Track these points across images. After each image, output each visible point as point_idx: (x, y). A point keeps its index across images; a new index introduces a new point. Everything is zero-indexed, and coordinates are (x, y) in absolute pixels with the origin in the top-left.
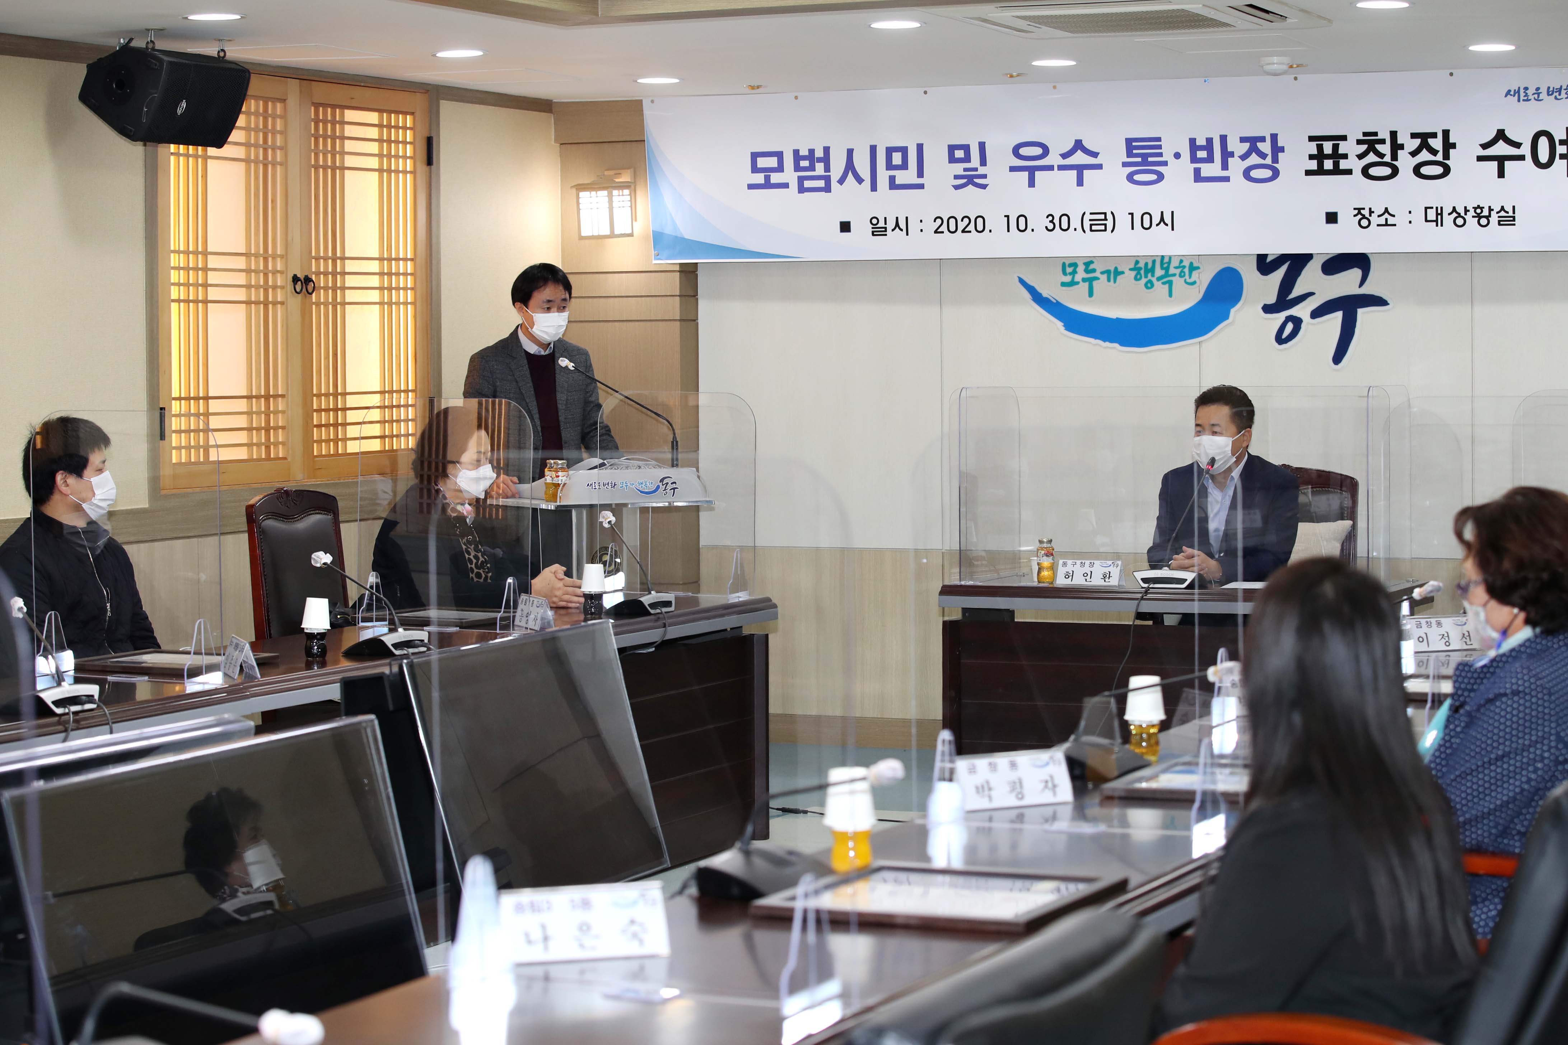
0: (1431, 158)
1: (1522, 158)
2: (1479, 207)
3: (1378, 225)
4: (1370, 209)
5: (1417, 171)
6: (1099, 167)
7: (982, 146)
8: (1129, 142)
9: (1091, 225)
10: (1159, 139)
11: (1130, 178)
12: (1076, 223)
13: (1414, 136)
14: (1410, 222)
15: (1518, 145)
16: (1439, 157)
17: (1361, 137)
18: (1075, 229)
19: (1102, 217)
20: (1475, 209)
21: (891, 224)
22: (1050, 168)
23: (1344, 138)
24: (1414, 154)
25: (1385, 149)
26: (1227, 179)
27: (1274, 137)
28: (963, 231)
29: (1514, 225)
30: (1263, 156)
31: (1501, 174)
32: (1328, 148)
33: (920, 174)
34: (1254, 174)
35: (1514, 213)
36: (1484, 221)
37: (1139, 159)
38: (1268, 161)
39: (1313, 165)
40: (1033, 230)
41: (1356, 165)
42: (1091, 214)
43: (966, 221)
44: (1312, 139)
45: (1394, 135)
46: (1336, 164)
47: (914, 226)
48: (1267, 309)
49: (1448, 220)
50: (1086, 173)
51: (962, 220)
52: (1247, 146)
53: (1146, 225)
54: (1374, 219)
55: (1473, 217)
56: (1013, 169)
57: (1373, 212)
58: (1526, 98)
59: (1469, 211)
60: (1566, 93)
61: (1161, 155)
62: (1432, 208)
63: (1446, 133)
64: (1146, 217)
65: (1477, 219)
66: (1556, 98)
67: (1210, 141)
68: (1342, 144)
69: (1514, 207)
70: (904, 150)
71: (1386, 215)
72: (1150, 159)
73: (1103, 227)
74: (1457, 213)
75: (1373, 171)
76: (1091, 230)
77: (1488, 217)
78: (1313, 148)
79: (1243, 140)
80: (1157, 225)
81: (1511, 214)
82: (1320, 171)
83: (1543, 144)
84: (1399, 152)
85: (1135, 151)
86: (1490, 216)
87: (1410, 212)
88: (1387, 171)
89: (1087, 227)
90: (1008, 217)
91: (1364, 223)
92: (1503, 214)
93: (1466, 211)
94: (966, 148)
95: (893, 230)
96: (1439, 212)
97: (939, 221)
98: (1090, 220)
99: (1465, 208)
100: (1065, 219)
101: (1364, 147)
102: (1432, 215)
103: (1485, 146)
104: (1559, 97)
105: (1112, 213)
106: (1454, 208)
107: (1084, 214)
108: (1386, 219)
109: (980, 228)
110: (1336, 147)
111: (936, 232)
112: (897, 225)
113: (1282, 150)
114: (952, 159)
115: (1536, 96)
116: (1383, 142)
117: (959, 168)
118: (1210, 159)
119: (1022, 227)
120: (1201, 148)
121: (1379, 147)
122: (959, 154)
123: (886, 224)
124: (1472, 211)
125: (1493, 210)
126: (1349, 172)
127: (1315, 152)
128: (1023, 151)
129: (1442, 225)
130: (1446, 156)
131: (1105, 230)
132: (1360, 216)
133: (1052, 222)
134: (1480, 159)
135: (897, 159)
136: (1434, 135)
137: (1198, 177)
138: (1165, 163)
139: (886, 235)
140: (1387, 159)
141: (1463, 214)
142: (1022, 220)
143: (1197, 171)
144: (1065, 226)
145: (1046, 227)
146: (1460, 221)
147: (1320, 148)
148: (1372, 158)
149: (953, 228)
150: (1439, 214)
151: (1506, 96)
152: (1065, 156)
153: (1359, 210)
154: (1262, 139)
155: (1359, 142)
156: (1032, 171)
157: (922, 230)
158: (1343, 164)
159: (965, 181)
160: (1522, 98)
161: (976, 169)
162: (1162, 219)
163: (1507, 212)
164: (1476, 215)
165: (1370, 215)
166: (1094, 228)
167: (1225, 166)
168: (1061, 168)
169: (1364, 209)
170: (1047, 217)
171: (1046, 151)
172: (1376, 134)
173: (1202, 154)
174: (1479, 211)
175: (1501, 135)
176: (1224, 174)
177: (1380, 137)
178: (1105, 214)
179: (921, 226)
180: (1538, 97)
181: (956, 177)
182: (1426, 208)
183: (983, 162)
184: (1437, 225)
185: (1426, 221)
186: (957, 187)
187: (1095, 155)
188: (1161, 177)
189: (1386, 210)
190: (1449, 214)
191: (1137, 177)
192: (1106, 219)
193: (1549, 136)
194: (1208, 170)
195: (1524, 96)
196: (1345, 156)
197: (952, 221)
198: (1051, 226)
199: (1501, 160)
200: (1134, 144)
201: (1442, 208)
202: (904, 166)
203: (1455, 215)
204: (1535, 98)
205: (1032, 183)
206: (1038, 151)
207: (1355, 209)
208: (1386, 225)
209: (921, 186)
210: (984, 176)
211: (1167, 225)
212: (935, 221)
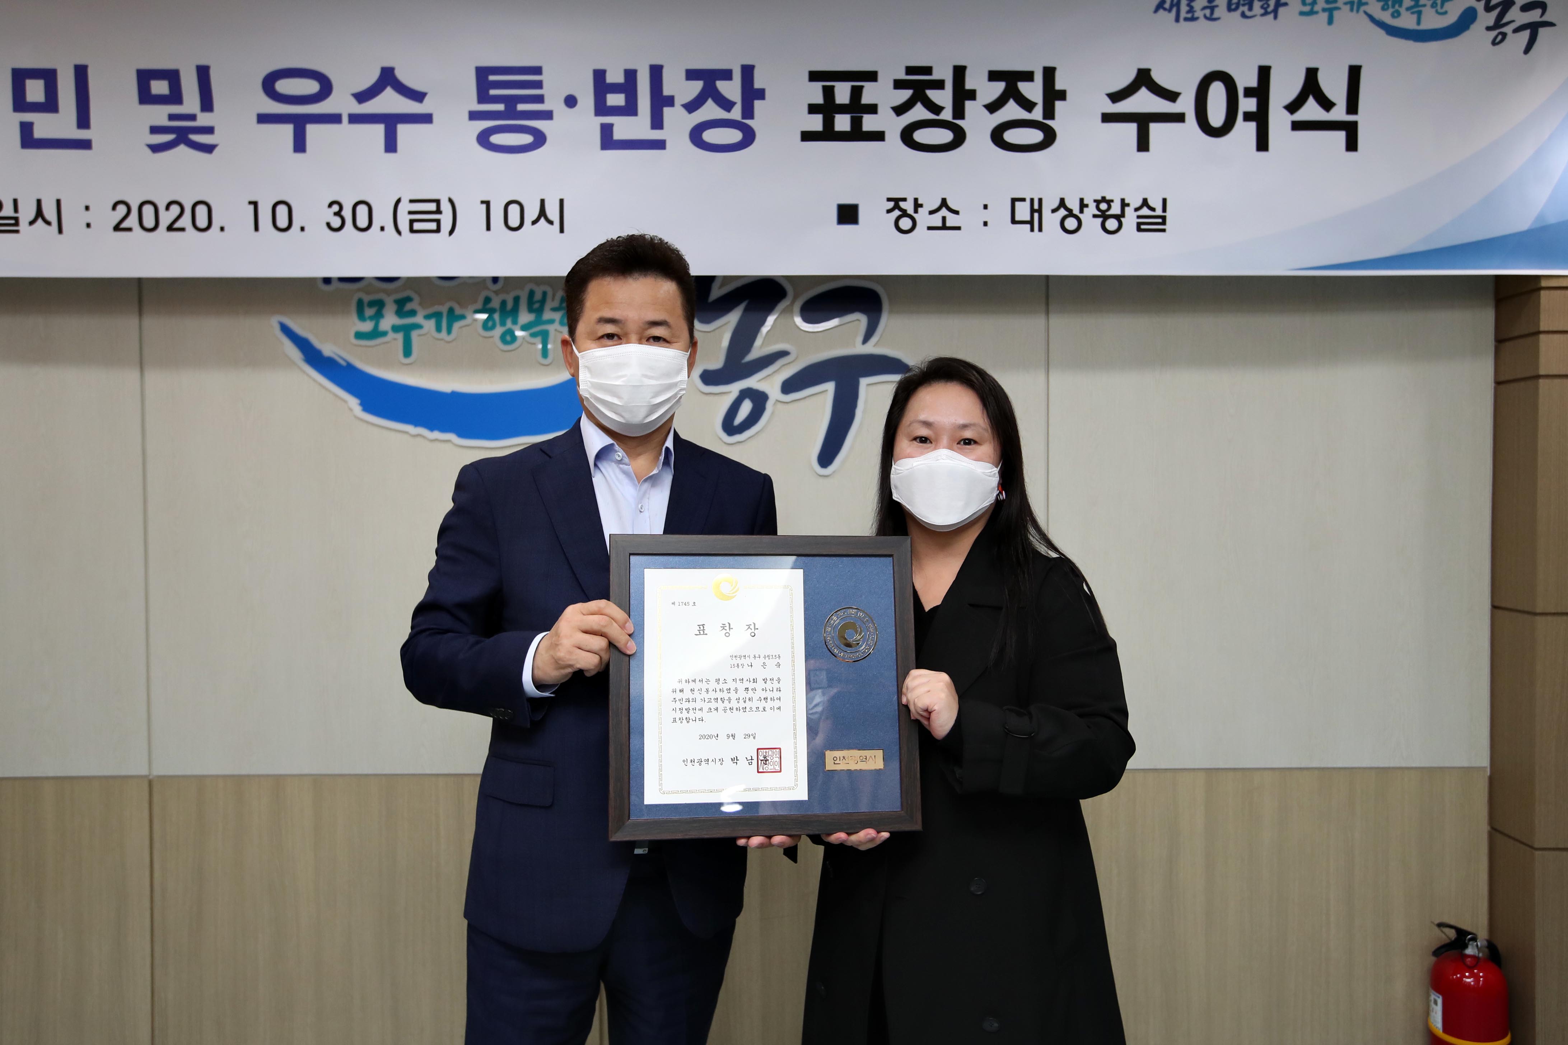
0: (1023, 114)
1: (1179, 118)
2: (1104, 199)
3: (930, 228)
4: (916, 200)
5: (997, 136)
6: (427, 119)
7: (203, 73)
8: (482, 73)
9: (412, 222)
10: (538, 70)
11: (483, 139)
12: (383, 216)
13: (994, 76)
14: (985, 224)
15: (1172, 96)
16: (1037, 114)
17: (902, 76)
18: (382, 229)
19: (432, 207)
20: (1098, 202)
21: (27, 212)
22: (335, 119)
23: (872, 76)
24: (993, 107)
25: (943, 98)
26: (660, 145)
27: (748, 72)
28: (170, 228)
29: (1164, 230)
30: (726, 105)
31: (1143, 145)
32: (843, 93)
33: (83, 121)
34: (710, 136)
35: (1164, 210)
36: (1112, 224)
37: (500, 107)
38: (736, 114)
39: (816, 123)
40: (302, 229)
41: (893, 125)
42: (412, 201)
43: (175, 210)
44: (814, 76)
45: (959, 72)
46: (856, 123)
47: (72, 217)
48: (709, 378)
49: (1051, 220)
50: (403, 130)
51: (167, 208)
52: (697, 86)
53: (514, 221)
54: (922, 217)
55: (1095, 216)
56: (263, 119)
57: (921, 206)
58: (1189, 16)
59: (1087, 206)
60: (1262, 7)
61: (540, 99)
62: (1023, 200)
63: (1049, 73)
64: (514, 210)
65: (1100, 220)
66: (1243, 15)
67: (631, 75)
68: (868, 87)
69: (1165, 201)
70: (49, 77)
71: (944, 212)
72: (521, 107)
73: (433, 226)
74: (1067, 209)
75: (920, 136)
76: (412, 230)
77: (1119, 218)
78: (815, 93)
79: (692, 75)
80: (534, 222)
81: (1159, 212)
82: (828, 134)
83: (1217, 93)
84: (968, 104)
85: (493, 92)
86: (1123, 214)
87: (986, 207)
88: (945, 136)
89: (404, 225)
90: (255, 204)
91: (905, 223)
92: (1145, 211)
93: (1083, 205)
94: (172, 77)
95: (32, 223)
96: (1036, 207)
97: (122, 210)
98: (410, 213)
99: (1082, 200)
100: (362, 210)
101: (906, 94)
102: (1023, 210)
103: (1116, 97)
104: (1248, 13)
105: (451, 201)
106: (1062, 201)
107: (398, 201)
108: (944, 219)
109: (202, 222)
110: (856, 93)
111: (117, 228)
112: (39, 214)
113: (761, 94)
114: (146, 97)
115: (1208, 12)
116: (939, 85)
117: (160, 114)
118: (630, 109)
119: (282, 222)
120: (615, 88)
121: (933, 95)
122: (160, 87)
123: (16, 210)
124: (1092, 205)
125: (1128, 205)
126: (879, 136)
127: (819, 99)
128: (284, 86)
129: (1040, 230)
130: (1049, 113)
131: (438, 230)
132: (897, 213)
133: (338, 214)
134: (1107, 118)
135: (35, 91)
136: (1028, 76)
137: (608, 141)
138: (548, 115)
139: (17, 232)
140: (947, 115)
141: (1076, 211)
142: (282, 210)
143: (606, 131)
144: (362, 222)
145: (328, 225)
146: (1071, 223)
147: (829, 93)
148: (919, 112)
149: (149, 222)
150: (1036, 211)
151: (1156, 11)
152: (362, 97)
153: (897, 201)
154: (727, 75)
155: (899, 84)
156: (300, 123)
157: (88, 225)
158: (869, 123)
159: (169, 137)
160: (1183, 14)
161: (193, 117)
162: (542, 213)
163: (1153, 209)
164: (1099, 213)
165: (916, 211)
166: (417, 226)
167: (657, 122)
168: (355, 119)
169: (904, 200)
170: (330, 205)
171: (326, 88)
172: (928, 70)
173: (616, 100)
174: (1103, 206)
175: (1144, 79)
176: (656, 135)
177: (936, 76)
178: (438, 202)
179: (88, 217)
180: (1212, 13)
181: (155, 130)
182: (1014, 201)
183: (207, 104)
184: (1032, 230)
185: (1014, 221)
186: (156, 148)
187: (418, 96)
188: (540, 139)
189: (944, 203)
190: (1054, 211)
191: (496, 139)
192: (438, 211)
193: (1227, 79)
194: (624, 128)
195: (1188, 12)
196: (872, 109)
197: (148, 210)
198: (336, 222)
199: (1143, 121)
200: (492, 78)
201: (1040, 200)
202: (50, 105)
203: (1062, 212)
204: (1205, 17)
205: (300, 145)
206: (311, 87)
207: (889, 200)
208: (944, 227)
209: (86, 145)
210: (210, 130)
211: (551, 223)
212: (114, 208)
